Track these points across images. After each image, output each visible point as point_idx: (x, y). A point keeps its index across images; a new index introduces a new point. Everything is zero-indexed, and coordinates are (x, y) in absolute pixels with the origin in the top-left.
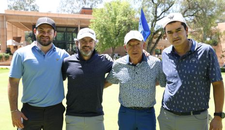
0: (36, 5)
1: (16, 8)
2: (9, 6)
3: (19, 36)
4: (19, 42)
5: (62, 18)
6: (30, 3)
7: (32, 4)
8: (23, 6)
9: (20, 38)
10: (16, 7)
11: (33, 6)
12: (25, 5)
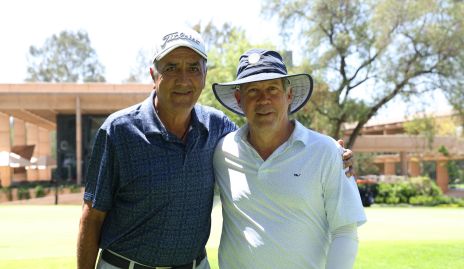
0: (97, 62)
1: (46, 75)
2: (30, 70)
3: (30, 143)
4: (29, 158)
5: (120, 94)
6: (84, 59)
7: (89, 61)
8: (66, 68)
9: (32, 148)
10: (48, 71)
11: (90, 66)
12: (69, 65)
